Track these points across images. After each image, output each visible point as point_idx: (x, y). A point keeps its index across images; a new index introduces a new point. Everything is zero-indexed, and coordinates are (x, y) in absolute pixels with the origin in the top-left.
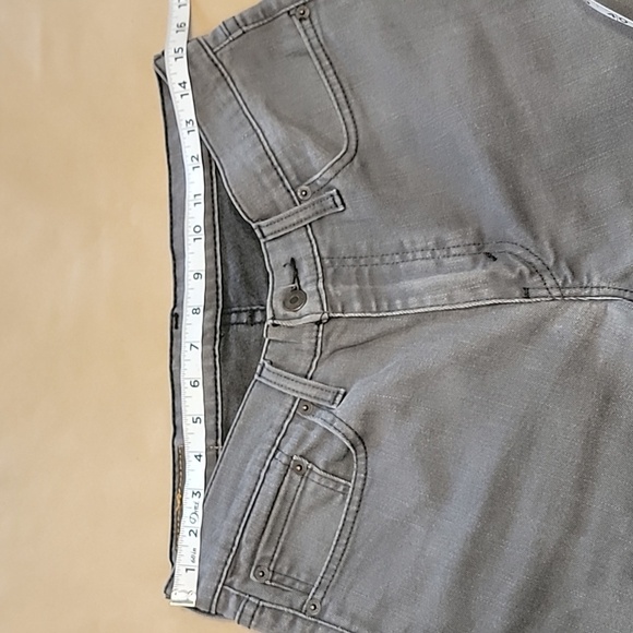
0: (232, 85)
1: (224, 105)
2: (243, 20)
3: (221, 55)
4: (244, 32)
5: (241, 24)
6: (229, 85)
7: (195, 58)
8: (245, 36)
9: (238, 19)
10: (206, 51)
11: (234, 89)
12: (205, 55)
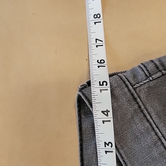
0: (148, 116)
1: (141, 133)
2: (162, 65)
3: (140, 91)
4: (163, 75)
5: (161, 68)
6: (145, 116)
7: (117, 92)
8: (163, 78)
9: (157, 63)
10: (127, 86)
11: (151, 121)
12: (126, 90)
